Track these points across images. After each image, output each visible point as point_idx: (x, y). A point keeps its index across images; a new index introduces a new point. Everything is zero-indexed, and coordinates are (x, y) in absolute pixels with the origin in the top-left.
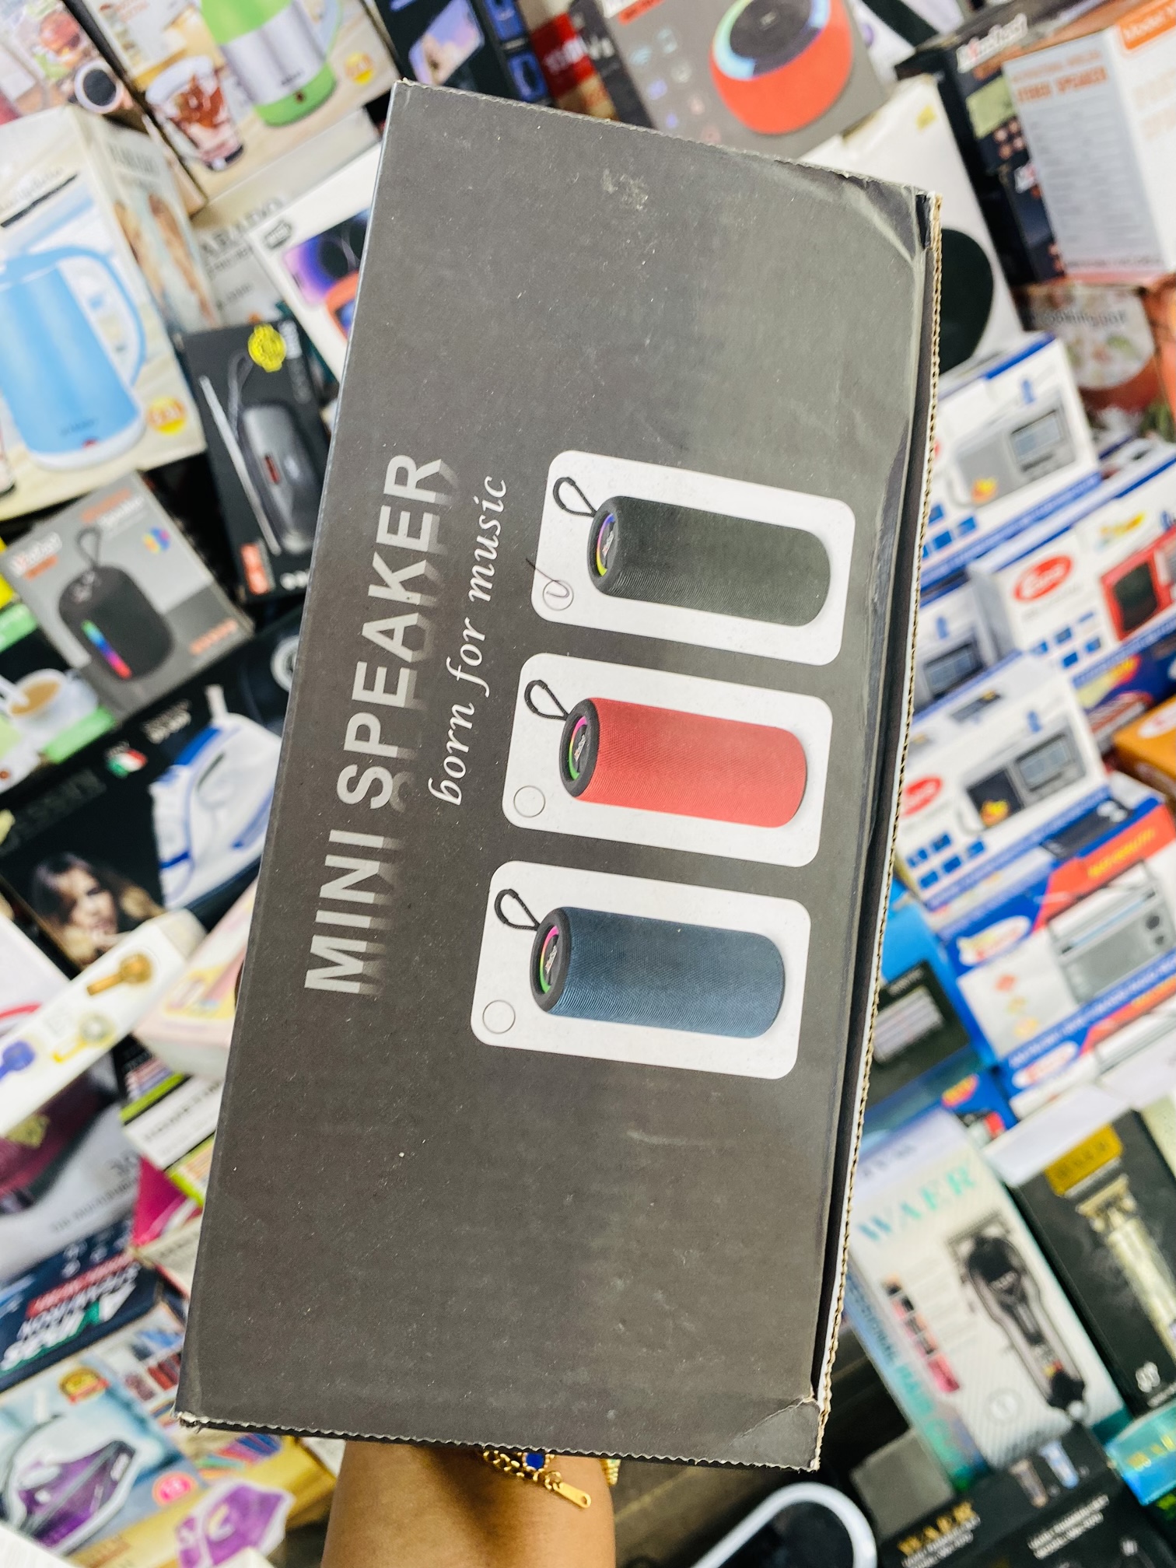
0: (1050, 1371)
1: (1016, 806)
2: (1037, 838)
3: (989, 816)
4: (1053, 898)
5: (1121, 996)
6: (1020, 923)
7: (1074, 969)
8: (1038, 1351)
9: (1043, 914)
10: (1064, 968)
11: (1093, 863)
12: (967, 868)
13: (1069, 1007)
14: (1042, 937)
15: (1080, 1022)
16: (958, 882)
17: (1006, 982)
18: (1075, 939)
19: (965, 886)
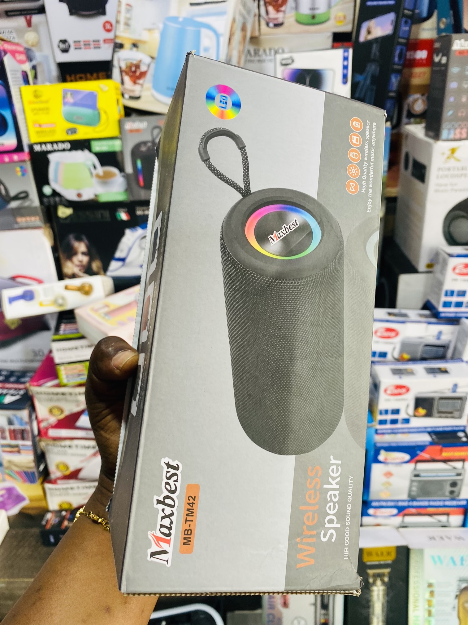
0: (323, 621)
1: (429, 414)
2: (429, 430)
3: (418, 412)
4: (425, 455)
5: (426, 504)
6: (407, 457)
7: (415, 484)
8: (323, 612)
9: (417, 458)
10: (412, 481)
11: (446, 451)
12: (399, 426)
13: (405, 497)
14: (411, 466)
15: (405, 504)
16: (392, 429)
17: (389, 474)
18: (422, 474)
19: (393, 432)
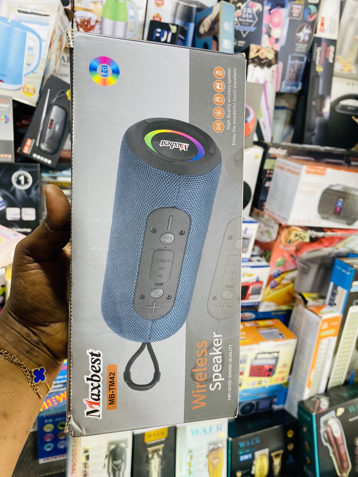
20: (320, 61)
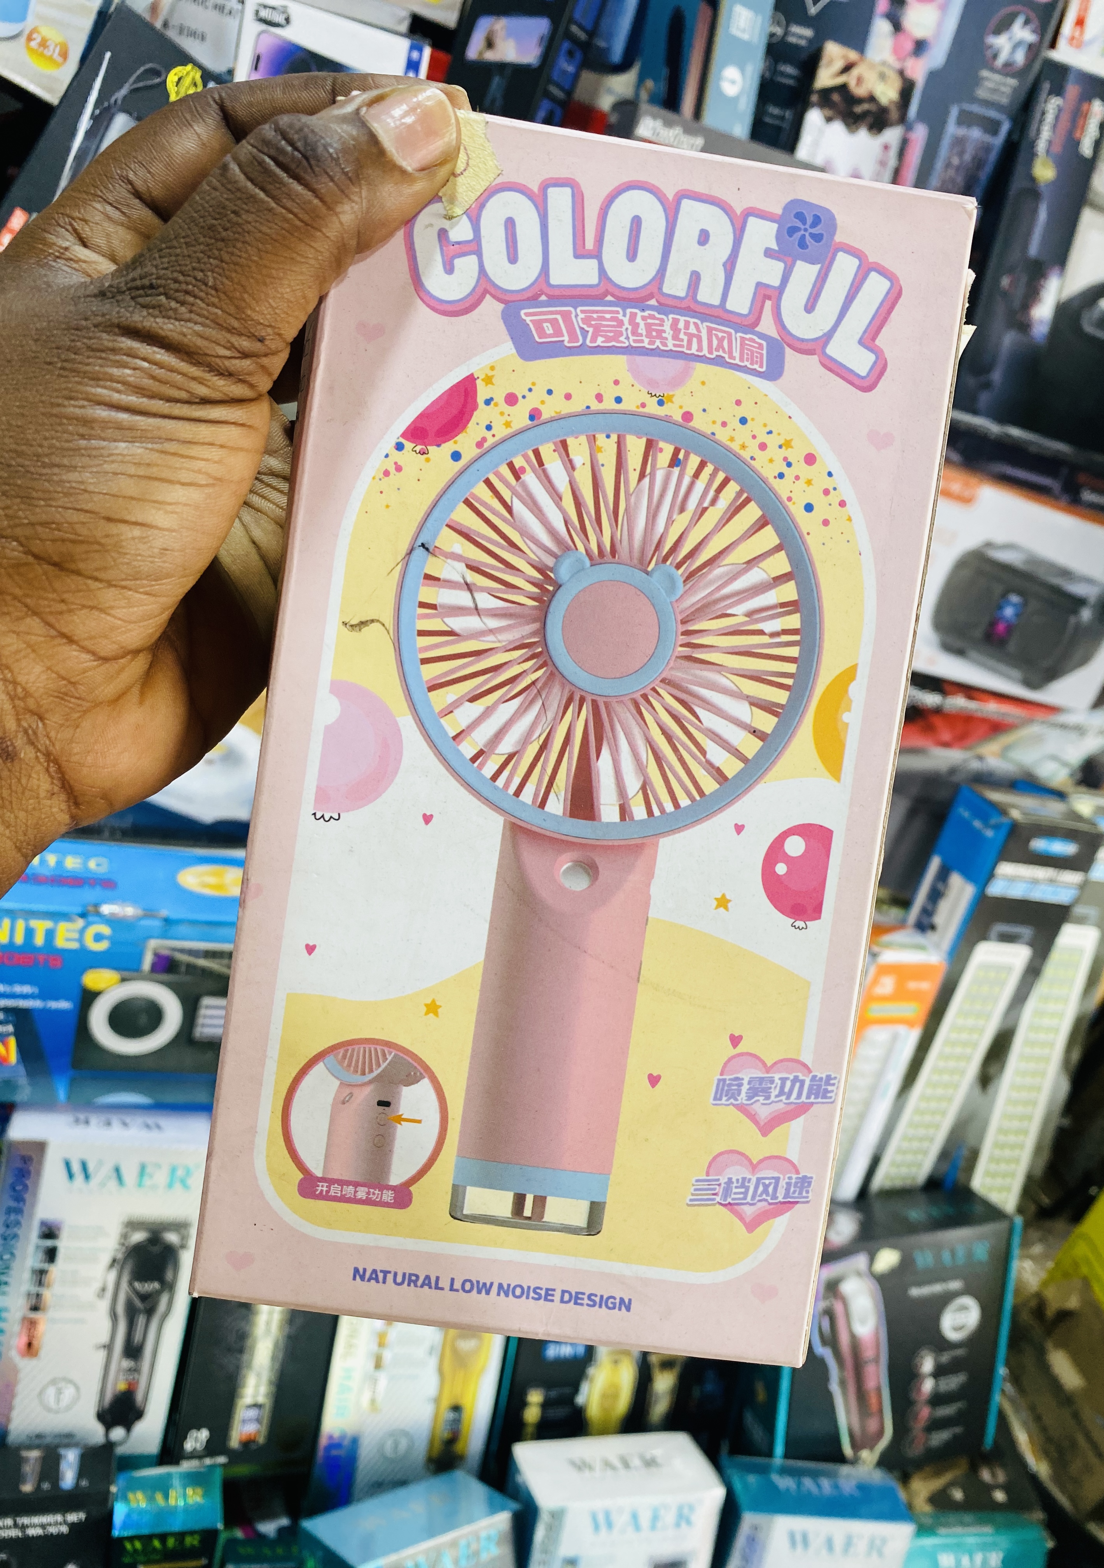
0: (122, 1386)
8: (127, 1364)
20: (1050, 142)
